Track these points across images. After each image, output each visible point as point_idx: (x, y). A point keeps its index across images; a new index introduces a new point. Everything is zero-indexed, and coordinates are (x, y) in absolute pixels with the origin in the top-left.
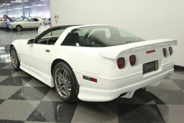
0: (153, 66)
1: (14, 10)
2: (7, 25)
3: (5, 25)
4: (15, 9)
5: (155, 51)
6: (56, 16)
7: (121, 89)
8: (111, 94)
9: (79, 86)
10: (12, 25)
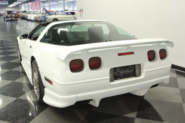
0: (132, 71)
1: (58, 3)
2: (45, 18)
3: (44, 18)
4: (60, 2)
5: (134, 54)
6: (80, 10)
7: (75, 95)
8: (64, 100)
9: (45, 87)
10: (49, 19)
